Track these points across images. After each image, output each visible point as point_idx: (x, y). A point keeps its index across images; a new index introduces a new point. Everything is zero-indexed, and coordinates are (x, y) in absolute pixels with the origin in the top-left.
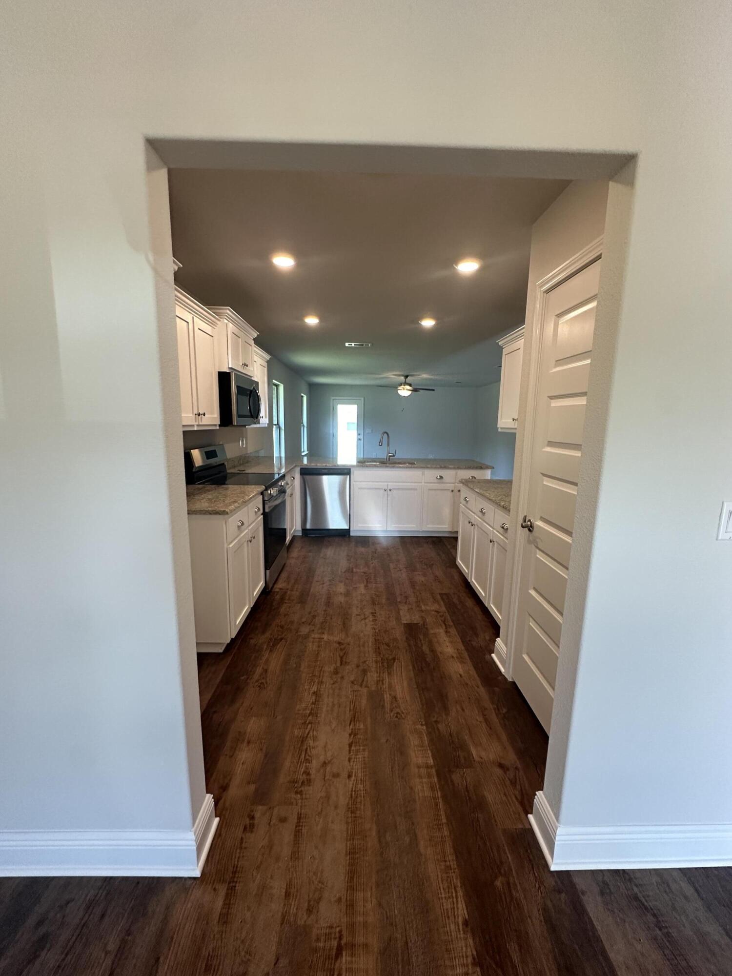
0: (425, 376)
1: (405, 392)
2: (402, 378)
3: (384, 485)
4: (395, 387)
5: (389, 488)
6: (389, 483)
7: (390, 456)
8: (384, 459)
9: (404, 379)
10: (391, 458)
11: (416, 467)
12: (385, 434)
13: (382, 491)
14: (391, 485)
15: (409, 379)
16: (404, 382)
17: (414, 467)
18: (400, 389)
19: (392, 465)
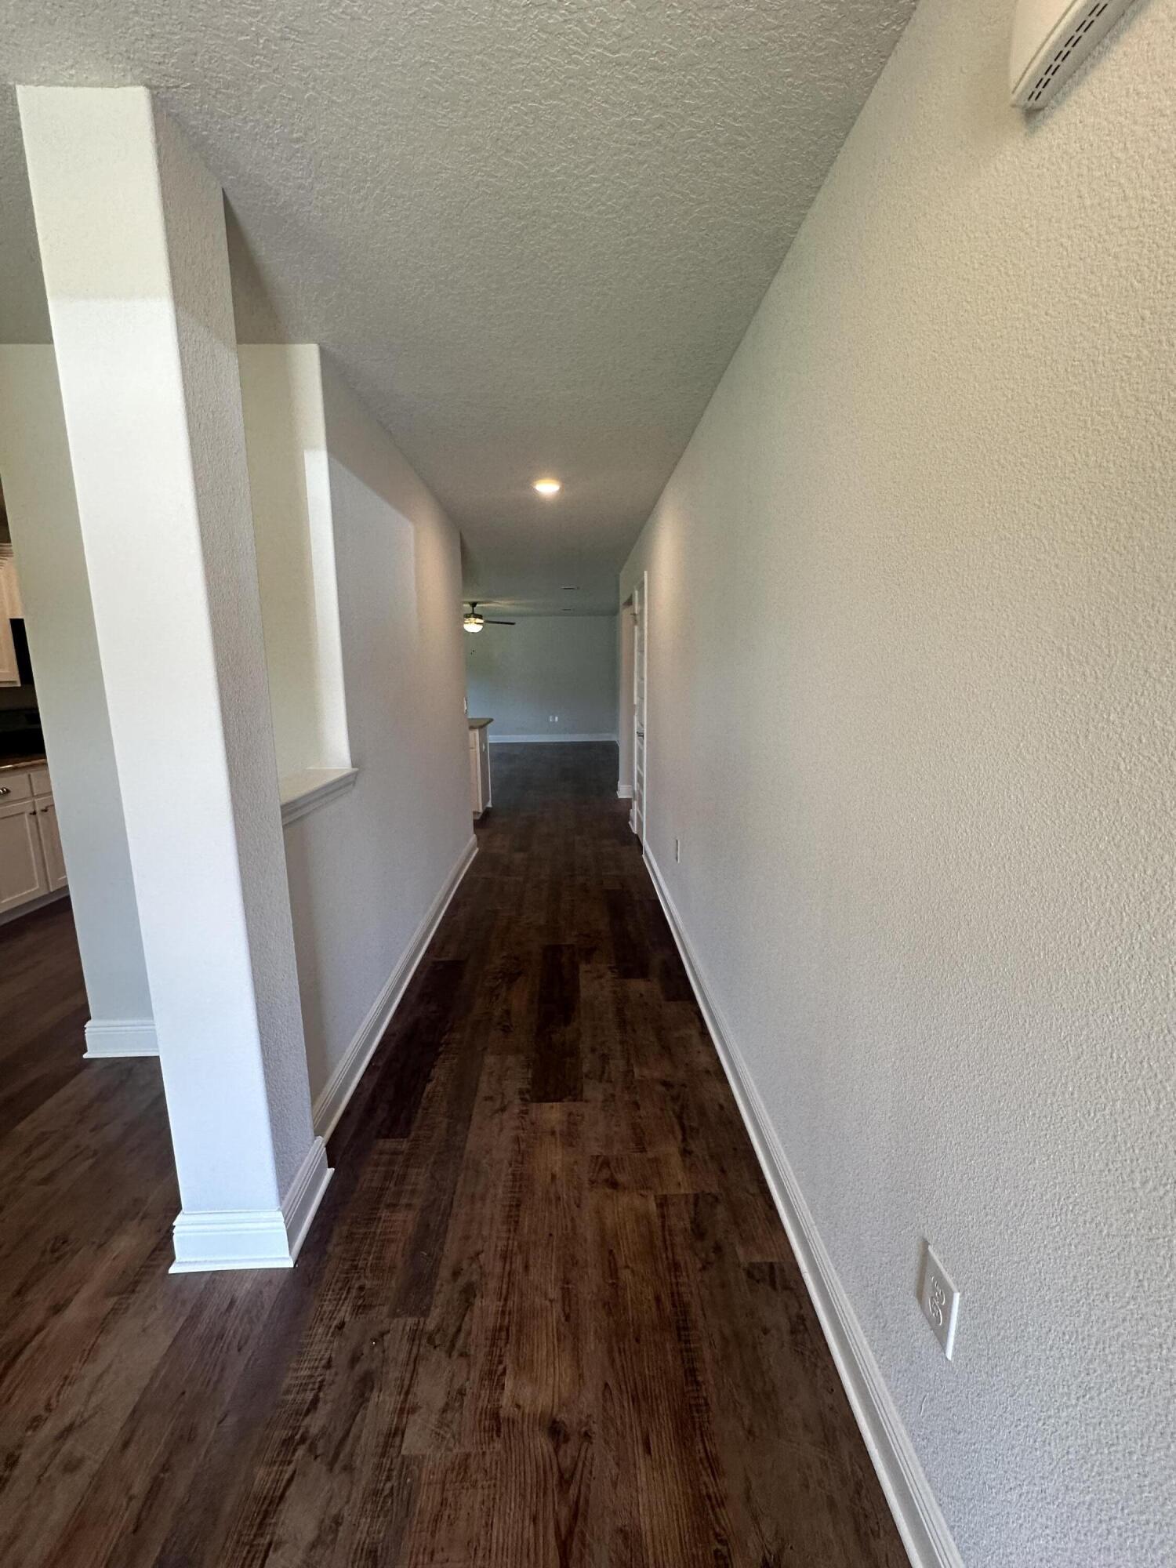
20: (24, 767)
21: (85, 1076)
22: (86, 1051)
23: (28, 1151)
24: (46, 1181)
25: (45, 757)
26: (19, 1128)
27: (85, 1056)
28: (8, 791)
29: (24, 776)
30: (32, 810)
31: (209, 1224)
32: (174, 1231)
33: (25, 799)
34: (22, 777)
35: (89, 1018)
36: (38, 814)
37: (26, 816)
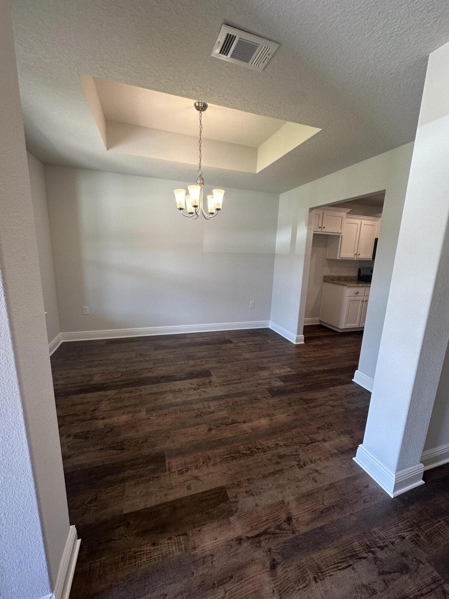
20: (364, 286)
21: (350, 385)
22: (353, 379)
23: (331, 396)
24: (332, 406)
25: (371, 284)
26: (331, 388)
27: (353, 380)
28: (358, 293)
29: (364, 289)
30: (363, 300)
31: (368, 455)
32: (358, 448)
33: (362, 296)
34: (363, 289)
35: (357, 369)
36: (364, 302)
37: (361, 301)
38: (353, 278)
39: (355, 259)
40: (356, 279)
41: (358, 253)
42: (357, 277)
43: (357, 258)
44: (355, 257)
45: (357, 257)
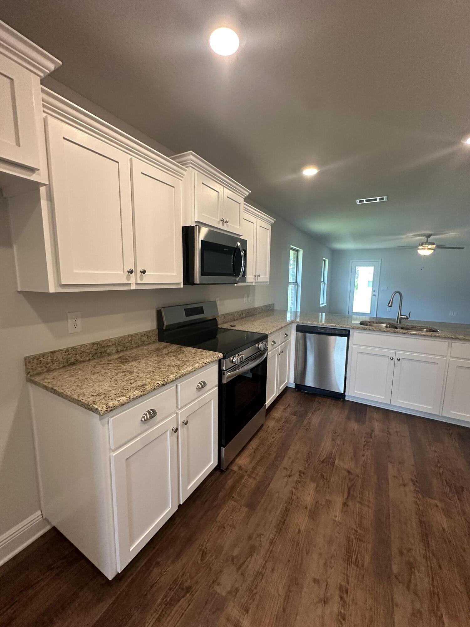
0: (452, 234)
1: (425, 252)
2: (424, 238)
3: (391, 354)
4: (415, 247)
5: (397, 357)
6: (397, 352)
7: (401, 319)
8: (394, 320)
9: (426, 239)
10: (402, 320)
11: (439, 337)
12: (398, 295)
13: (387, 360)
14: (399, 355)
15: (431, 239)
16: (425, 241)
17: (435, 336)
18: (419, 249)
19: (404, 331)
38: (145, 338)
39: (133, 287)
40: (155, 337)
41: (139, 269)
42: (157, 331)
43: (137, 284)
44: (132, 281)
45: (139, 282)
